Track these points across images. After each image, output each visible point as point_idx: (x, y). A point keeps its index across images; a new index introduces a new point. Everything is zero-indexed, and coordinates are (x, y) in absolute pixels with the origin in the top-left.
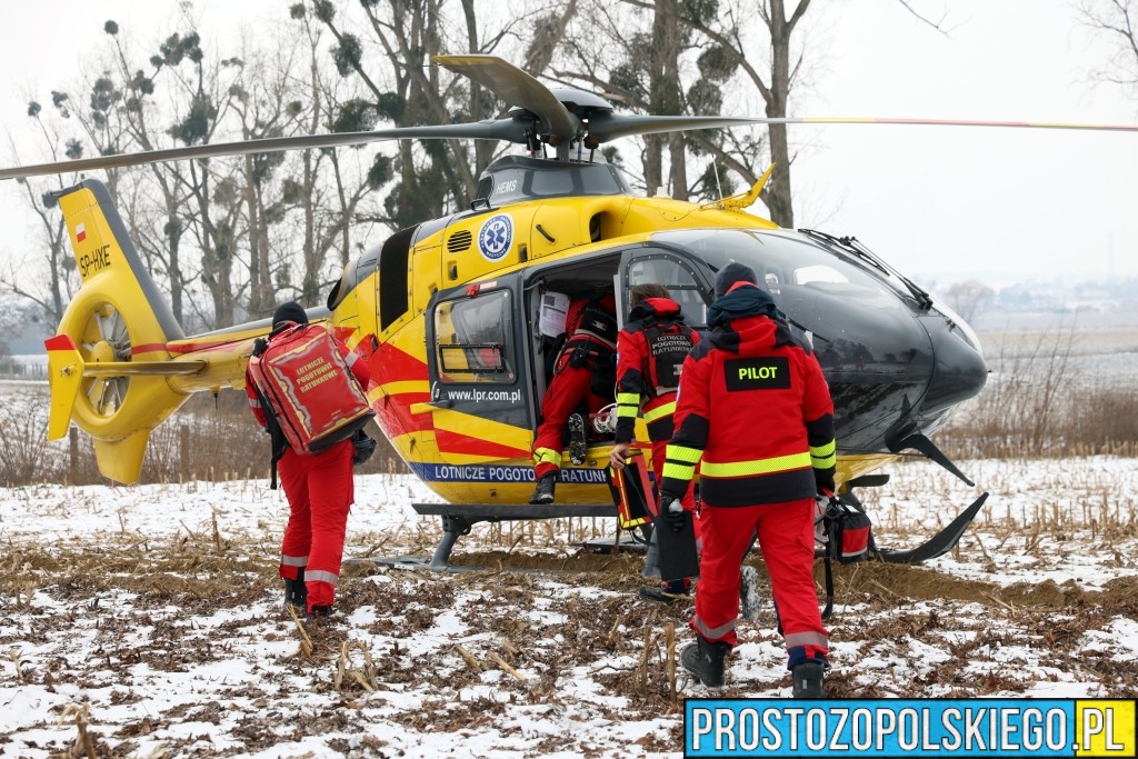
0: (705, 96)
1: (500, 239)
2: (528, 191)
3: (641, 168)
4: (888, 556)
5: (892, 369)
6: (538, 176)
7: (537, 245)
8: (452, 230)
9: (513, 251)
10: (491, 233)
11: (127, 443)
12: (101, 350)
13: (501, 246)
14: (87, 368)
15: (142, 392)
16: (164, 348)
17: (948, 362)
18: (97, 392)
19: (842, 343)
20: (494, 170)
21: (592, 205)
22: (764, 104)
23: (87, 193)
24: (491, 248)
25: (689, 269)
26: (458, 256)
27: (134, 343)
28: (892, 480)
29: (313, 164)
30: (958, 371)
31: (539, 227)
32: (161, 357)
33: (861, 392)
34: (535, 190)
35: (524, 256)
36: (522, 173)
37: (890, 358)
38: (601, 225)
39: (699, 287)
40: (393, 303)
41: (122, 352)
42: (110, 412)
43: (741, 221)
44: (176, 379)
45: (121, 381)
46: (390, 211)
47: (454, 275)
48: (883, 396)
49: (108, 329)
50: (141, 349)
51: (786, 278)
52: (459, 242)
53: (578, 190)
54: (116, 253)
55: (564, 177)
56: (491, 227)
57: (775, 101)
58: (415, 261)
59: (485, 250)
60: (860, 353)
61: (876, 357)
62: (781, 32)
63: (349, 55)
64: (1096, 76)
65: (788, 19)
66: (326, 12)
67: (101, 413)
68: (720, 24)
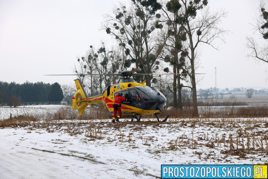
0: (182, 59)
5: (155, 101)
7: (122, 88)
8: (114, 86)
9: (120, 88)
10: (118, 86)
11: (81, 110)
12: (79, 99)
14: (76, 101)
15: (83, 104)
17: (161, 100)
18: (78, 104)
22: (190, 61)
23: (78, 80)
24: (118, 88)
26: (115, 89)
27: (82, 98)
30: (161, 102)
31: (123, 86)
32: (85, 100)
33: (152, 103)
34: (123, 81)
35: (121, 89)
37: (155, 100)
38: (129, 85)
40: (108, 94)
41: (81, 99)
42: (80, 107)
43: (143, 85)
44: (87, 103)
45: (81, 103)
49: (80, 96)
50: (83, 99)
52: (115, 87)
54: (81, 88)
55: (126, 80)
57: (192, 61)
58: (111, 89)
60: (152, 100)
61: (154, 100)
62: (193, 50)
63: (128, 52)
64: (249, 56)
65: (194, 48)
66: (124, 45)
67: (79, 107)
68: (183, 49)
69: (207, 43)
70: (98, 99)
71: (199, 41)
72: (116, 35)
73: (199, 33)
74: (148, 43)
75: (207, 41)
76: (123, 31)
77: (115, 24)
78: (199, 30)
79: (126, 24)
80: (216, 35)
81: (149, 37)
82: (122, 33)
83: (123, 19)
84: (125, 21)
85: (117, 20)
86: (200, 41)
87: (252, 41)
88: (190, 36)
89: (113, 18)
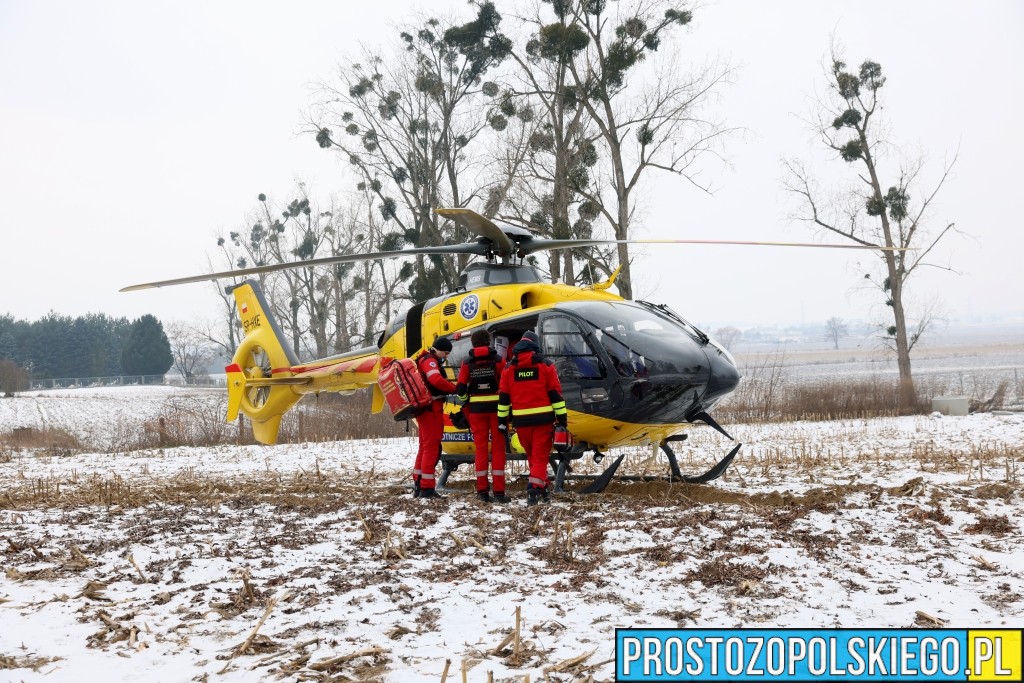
0: (583, 228)
1: (472, 308)
2: (487, 281)
3: (549, 268)
4: (688, 480)
5: (688, 376)
6: (493, 273)
7: (492, 310)
8: (446, 303)
9: (479, 315)
10: (467, 305)
11: (270, 422)
12: (255, 371)
13: (472, 312)
14: (248, 382)
15: (278, 394)
16: (289, 370)
17: (718, 372)
18: (253, 394)
19: (660, 362)
20: (468, 270)
21: (521, 289)
22: (615, 232)
23: (248, 287)
24: (467, 313)
25: (576, 323)
26: (449, 317)
27: (273, 368)
28: (689, 436)
29: (370, 268)
30: (723, 377)
31: (493, 301)
32: (288, 375)
33: (671, 389)
34: (491, 281)
35: (485, 317)
36: (483, 272)
37: (687, 370)
38: (527, 300)
39: (582, 333)
40: (414, 343)
41: (266, 373)
42: (260, 405)
43: (604, 296)
44: (296, 387)
45: (266, 389)
46: (411, 292)
47: (447, 328)
48: (683, 392)
49: (259, 360)
50: (277, 371)
51: (629, 327)
52: (450, 310)
53: (514, 281)
54: (263, 319)
55: (507, 274)
56: (467, 302)
57: (621, 231)
58: (426, 320)
59: (464, 314)
60: (670, 368)
61: (679, 370)
62: (623, 194)
63: (389, 209)
64: (791, 216)
65: (627, 186)
66: (376, 186)
67: (255, 406)
68: (590, 190)
69: (672, 170)
70: (355, 371)
71: (643, 164)
72: (348, 153)
73: (646, 137)
74: (458, 178)
75: (674, 164)
76: (371, 140)
77: (347, 116)
78: (645, 126)
79: (383, 114)
80: (703, 145)
81: (462, 158)
82: (370, 148)
83: (373, 98)
84: (380, 107)
85: (354, 100)
86: (647, 164)
87: (797, 169)
88: (616, 145)
89: (339, 96)
